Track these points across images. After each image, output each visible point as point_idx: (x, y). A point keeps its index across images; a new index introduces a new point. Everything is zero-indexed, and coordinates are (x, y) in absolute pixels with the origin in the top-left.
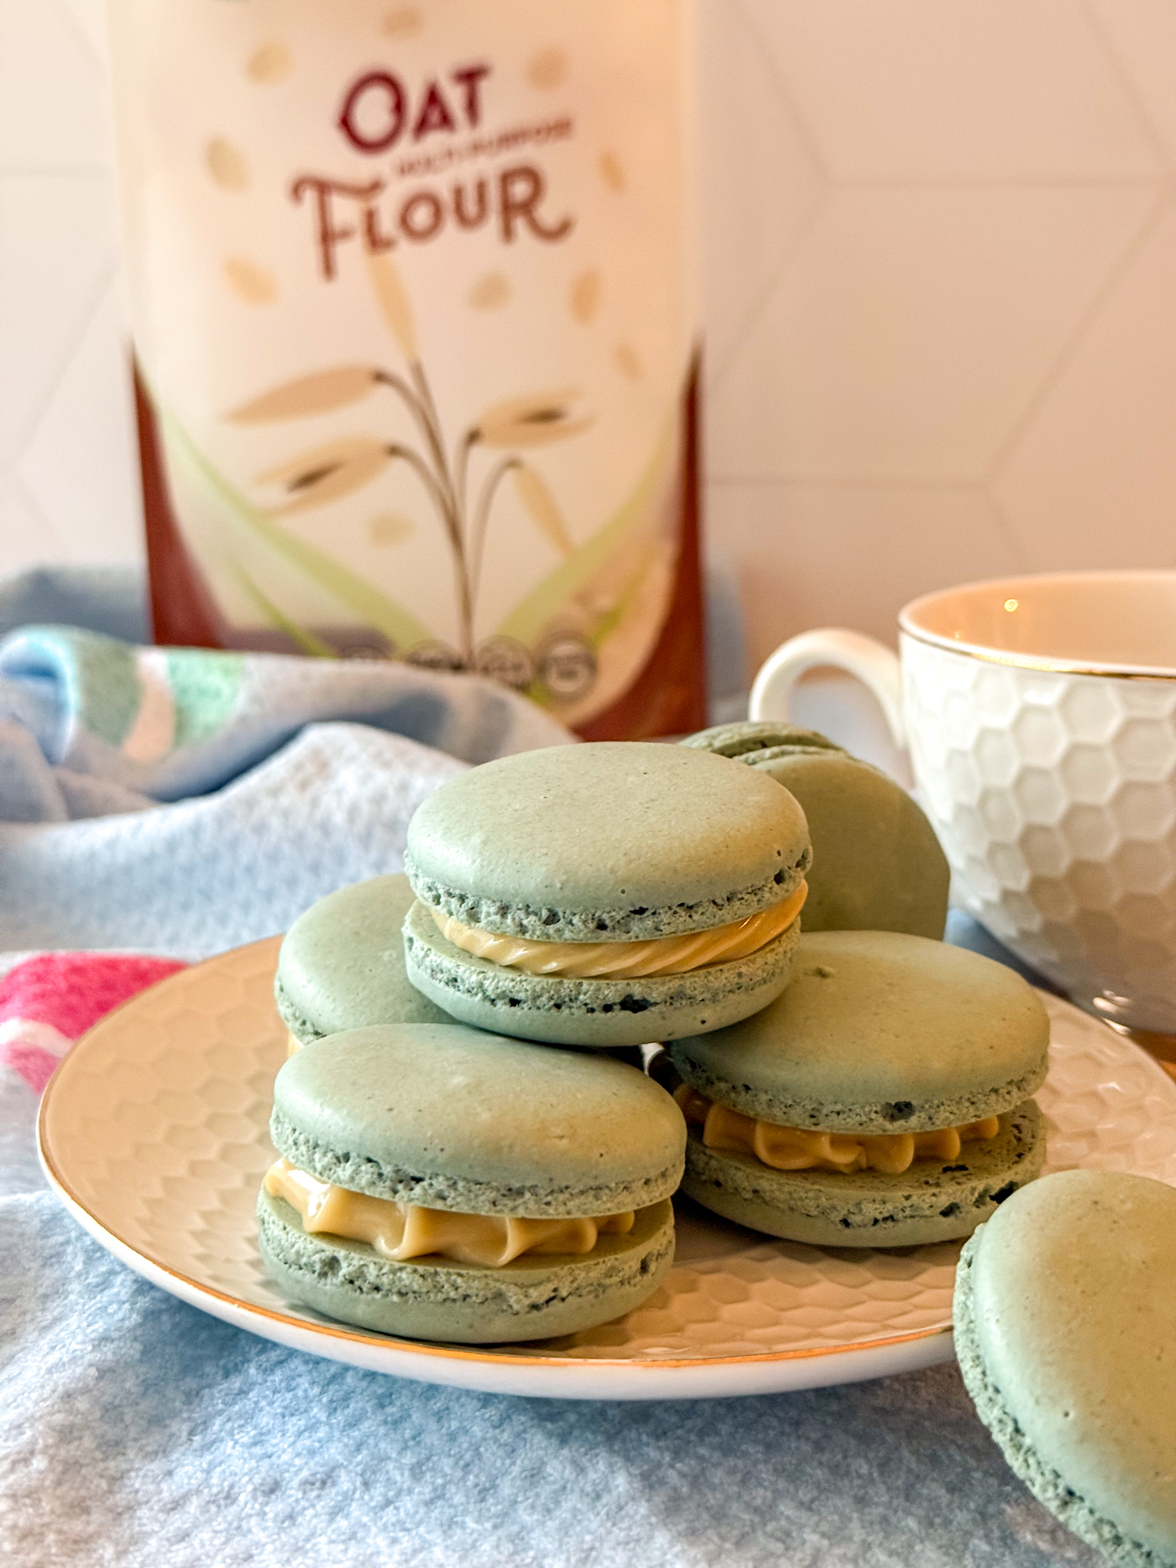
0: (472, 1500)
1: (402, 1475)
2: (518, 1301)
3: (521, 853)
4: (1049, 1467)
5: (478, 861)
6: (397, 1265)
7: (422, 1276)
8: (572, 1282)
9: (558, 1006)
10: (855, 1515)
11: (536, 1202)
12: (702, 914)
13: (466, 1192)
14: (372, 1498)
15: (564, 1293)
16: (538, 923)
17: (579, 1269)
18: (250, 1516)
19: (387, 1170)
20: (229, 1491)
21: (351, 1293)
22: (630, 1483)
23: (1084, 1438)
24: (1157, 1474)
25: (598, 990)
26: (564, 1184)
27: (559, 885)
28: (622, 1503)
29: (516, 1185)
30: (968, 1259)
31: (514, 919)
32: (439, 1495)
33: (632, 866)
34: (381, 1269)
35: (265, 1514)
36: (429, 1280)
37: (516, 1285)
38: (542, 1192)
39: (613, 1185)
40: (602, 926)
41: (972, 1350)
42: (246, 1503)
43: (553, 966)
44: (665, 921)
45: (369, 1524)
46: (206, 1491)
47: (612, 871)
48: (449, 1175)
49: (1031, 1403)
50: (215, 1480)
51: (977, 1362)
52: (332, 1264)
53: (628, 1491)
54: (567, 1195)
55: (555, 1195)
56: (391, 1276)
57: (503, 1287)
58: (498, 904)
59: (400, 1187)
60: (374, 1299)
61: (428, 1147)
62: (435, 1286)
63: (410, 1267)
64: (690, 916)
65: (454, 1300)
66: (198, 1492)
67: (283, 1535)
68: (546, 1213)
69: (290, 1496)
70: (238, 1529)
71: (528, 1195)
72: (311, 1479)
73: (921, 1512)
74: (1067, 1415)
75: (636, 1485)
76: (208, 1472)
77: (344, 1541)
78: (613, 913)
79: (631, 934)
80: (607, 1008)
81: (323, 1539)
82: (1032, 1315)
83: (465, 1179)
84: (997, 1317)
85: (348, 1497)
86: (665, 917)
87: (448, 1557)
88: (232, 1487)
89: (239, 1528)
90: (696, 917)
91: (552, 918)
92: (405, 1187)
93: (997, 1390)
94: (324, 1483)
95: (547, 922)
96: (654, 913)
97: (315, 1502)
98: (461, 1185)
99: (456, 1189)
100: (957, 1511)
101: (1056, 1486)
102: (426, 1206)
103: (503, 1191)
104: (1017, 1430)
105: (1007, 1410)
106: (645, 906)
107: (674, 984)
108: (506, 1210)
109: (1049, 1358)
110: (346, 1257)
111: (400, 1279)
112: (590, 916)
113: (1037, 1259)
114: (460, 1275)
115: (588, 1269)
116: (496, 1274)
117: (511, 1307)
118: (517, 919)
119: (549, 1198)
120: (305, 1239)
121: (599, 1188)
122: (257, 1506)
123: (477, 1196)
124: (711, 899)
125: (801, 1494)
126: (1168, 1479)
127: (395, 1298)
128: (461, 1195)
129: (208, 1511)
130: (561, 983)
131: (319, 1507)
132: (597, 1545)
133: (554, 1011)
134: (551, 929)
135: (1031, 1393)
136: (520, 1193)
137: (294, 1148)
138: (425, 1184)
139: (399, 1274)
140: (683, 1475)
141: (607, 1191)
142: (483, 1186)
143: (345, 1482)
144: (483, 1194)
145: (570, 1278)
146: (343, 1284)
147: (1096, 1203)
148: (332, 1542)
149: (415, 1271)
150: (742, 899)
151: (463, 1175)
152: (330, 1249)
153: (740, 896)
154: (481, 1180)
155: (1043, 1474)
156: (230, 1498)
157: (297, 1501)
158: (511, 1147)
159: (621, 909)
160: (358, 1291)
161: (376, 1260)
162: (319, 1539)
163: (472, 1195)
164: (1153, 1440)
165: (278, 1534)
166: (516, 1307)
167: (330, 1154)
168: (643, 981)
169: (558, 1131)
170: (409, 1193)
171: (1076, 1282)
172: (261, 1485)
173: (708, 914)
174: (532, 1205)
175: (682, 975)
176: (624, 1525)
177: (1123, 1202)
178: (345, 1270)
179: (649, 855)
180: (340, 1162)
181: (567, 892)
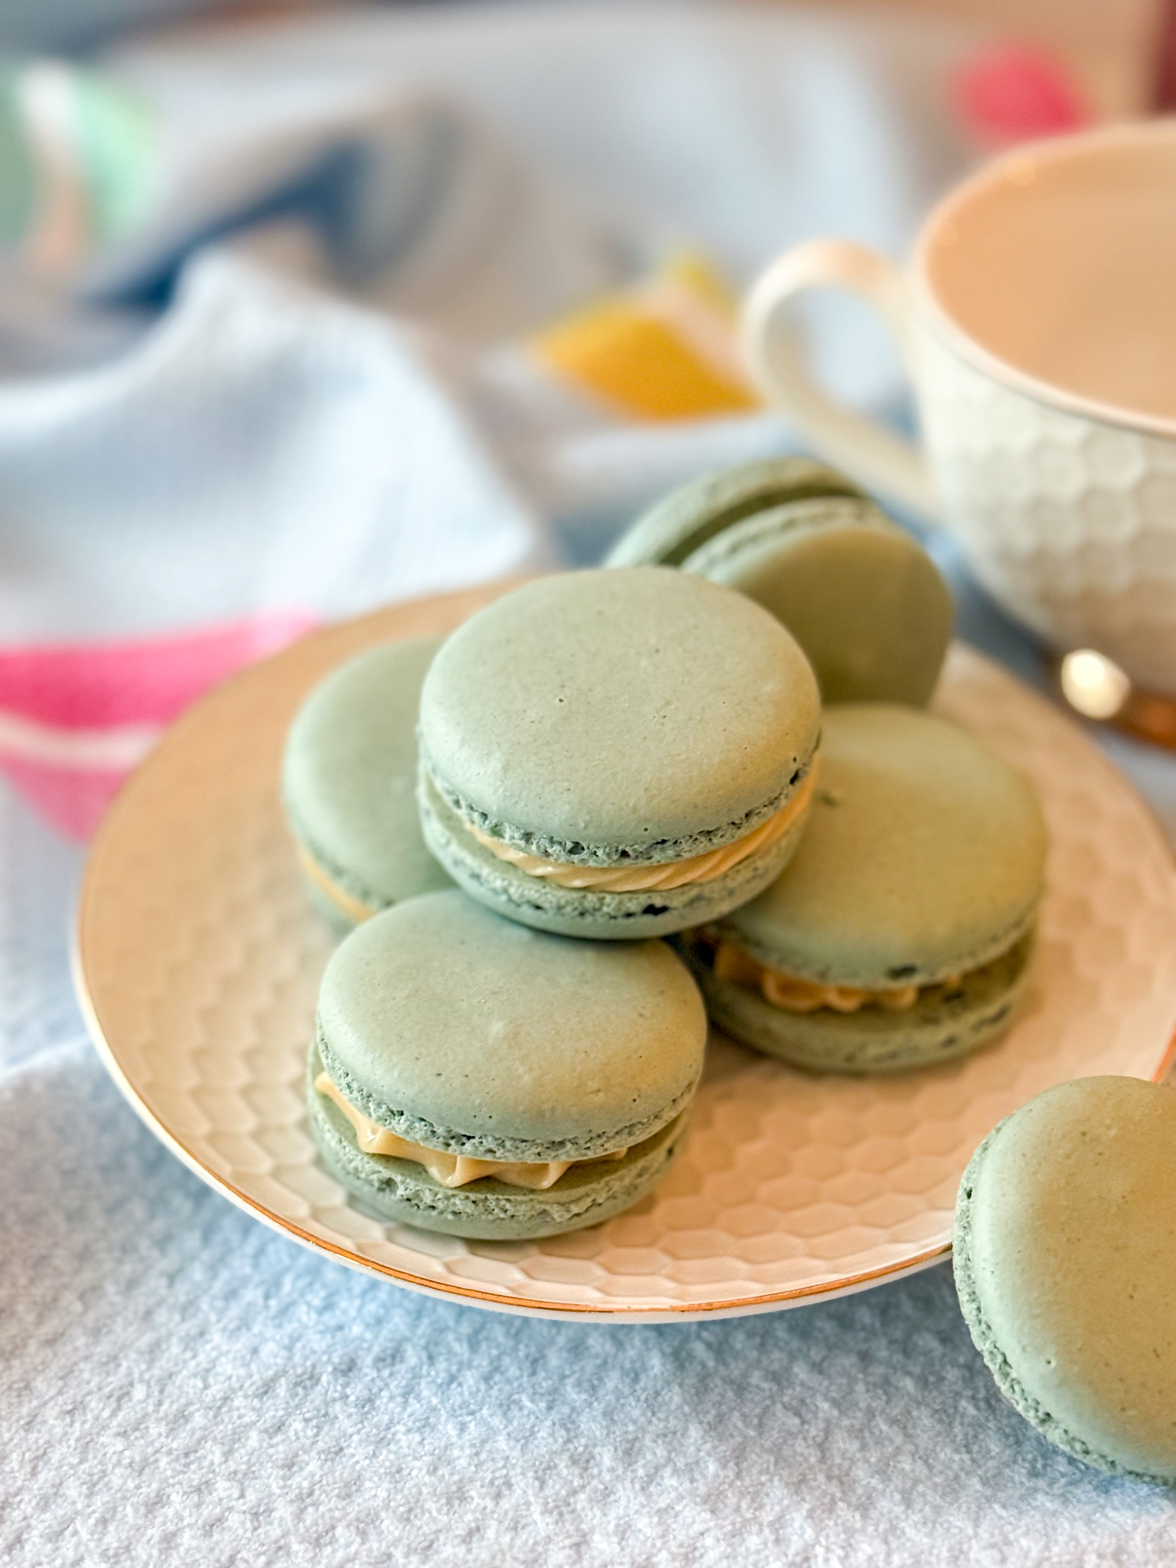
0: (526, 1374)
1: (461, 1346)
2: (561, 1217)
3: (543, 787)
4: (1032, 1397)
5: (501, 790)
6: (450, 1193)
7: (474, 1202)
8: (608, 1191)
9: (582, 914)
10: (861, 1376)
11: (576, 1150)
12: (722, 836)
13: (513, 1149)
14: (437, 1373)
15: (600, 1201)
16: (563, 853)
17: (613, 1179)
18: (334, 1400)
19: (440, 1130)
20: (312, 1371)
21: (408, 1208)
22: (663, 1365)
23: (1062, 1383)
24: (1123, 1409)
25: (621, 903)
26: (601, 1132)
27: (583, 825)
28: (659, 1387)
29: (558, 1139)
30: (968, 1189)
31: (538, 847)
32: (496, 1368)
33: (654, 803)
34: (436, 1194)
35: (347, 1397)
36: (481, 1205)
37: (559, 1203)
38: (581, 1142)
39: (645, 1120)
40: (624, 854)
41: (969, 1286)
42: (329, 1383)
43: (578, 883)
44: (686, 849)
45: (439, 1406)
46: (291, 1371)
47: (635, 810)
48: (497, 1136)
49: (1018, 1350)
50: (297, 1359)
51: (972, 1297)
52: (389, 1183)
53: (662, 1374)
54: (604, 1139)
55: (594, 1141)
56: (446, 1202)
57: (547, 1207)
58: (523, 831)
59: (452, 1142)
60: (430, 1216)
61: (477, 1114)
62: (486, 1210)
63: (462, 1195)
64: (710, 839)
65: (503, 1219)
66: (285, 1372)
67: (366, 1424)
68: (585, 1155)
69: (366, 1375)
70: (325, 1417)
71: (569, 1146)
72: (382, 1355)
73: (917, 1370)
74: (1049, 1362)
75: (668, 1367)
76: (289, 1348)
77: (419, 1430)
78: (636, 846)
79: (653, 860)
80: (629, 915)
81: (401, 1428)
82: (1023, 1269)
83: (512, 1139)
84: (992, 1269)
85: (416, 1376)
86: (685, 846)
87: (512, 1449)
88: (314, 1366)
89: (326, 1414)
90: (715, 841)
91: (576, 848)
92: (457, 1142)
93: (989, 1327)
94: (393, 1357)
95: (572, 851)
96: (675, 843)
97: (388, 1381)
98: (508, 1144)
99: (504, 1147)
100: (949, 1367)
101: (1037, 1410)
102: (476, 1158)
103: (546, 1145)
104: (1005, 1361)
105: (997, 1345)
106: (665, 838)
107: (694, 892)
108: (550, 1158)
109: (1037, 1311)
110: (403, 1182)
111: (454, 1204)
112: (614, 849)
113: (1030, 1211)
114: (508, 1200)
115: (621, 1179)
116: (541, 1198)
117: (553, 1219)
118: (542, 848)
119: (588, 1145)
120: (362, 1159)
121: (632, 1126)
122: (339, 1388)
123: (523, 1152)
124: (730, 821)
125: (813, 1353)
126: (1132, 1412)
127: (450, 1217)
128: (509, 1151)
129: (297, 1395)
130: (585, 897)
131: (393, 1384)
132: (640, 1436)
133: (578, 919)
134: (575, 858)
135: (1019, 1341)
136: (562, 1144)
137: (348, 1091)
138: (475, 1141)
139: (452, 1200)
140: (709, 1346)
141: (640, 1126)
142: (528, 1144)
143: (412, 1356)
144: (529, 1149)
145: (606, 1189)
146: (401, 1201)
147: (1084, 1134)
148: (409, 1431)
149: (467, 1198)
150: (760, 813)
151: (510, 1136)
152: (386, 1173)
153: (757, 811)
154: (526, 1138)
155: (1026, 1399)
156: (314, 1378)
157: (373, 1380)
158: (553, 1109)
159: (643, 843)
160: (416, 1207)
161: (431, 1187)
162: (398, 1427)
163: (519, 1151)
164: (1121, 1380)
165: (362, 1422)
166: (559, 1220)
167: (384, 1107)
168: (664, 894)
169: (595, 1086)
170: (460, 1147)
171: (1063, 1231)
172: (340, 1364)
173: (727, 836)
174: (572, 1153)
175: (701, 885)
176: (662, 1415)
177: (1109, 1127)
178: (401, 1191)
179: (670, 789)
180: (394, 1115)
181: (591, 831)
